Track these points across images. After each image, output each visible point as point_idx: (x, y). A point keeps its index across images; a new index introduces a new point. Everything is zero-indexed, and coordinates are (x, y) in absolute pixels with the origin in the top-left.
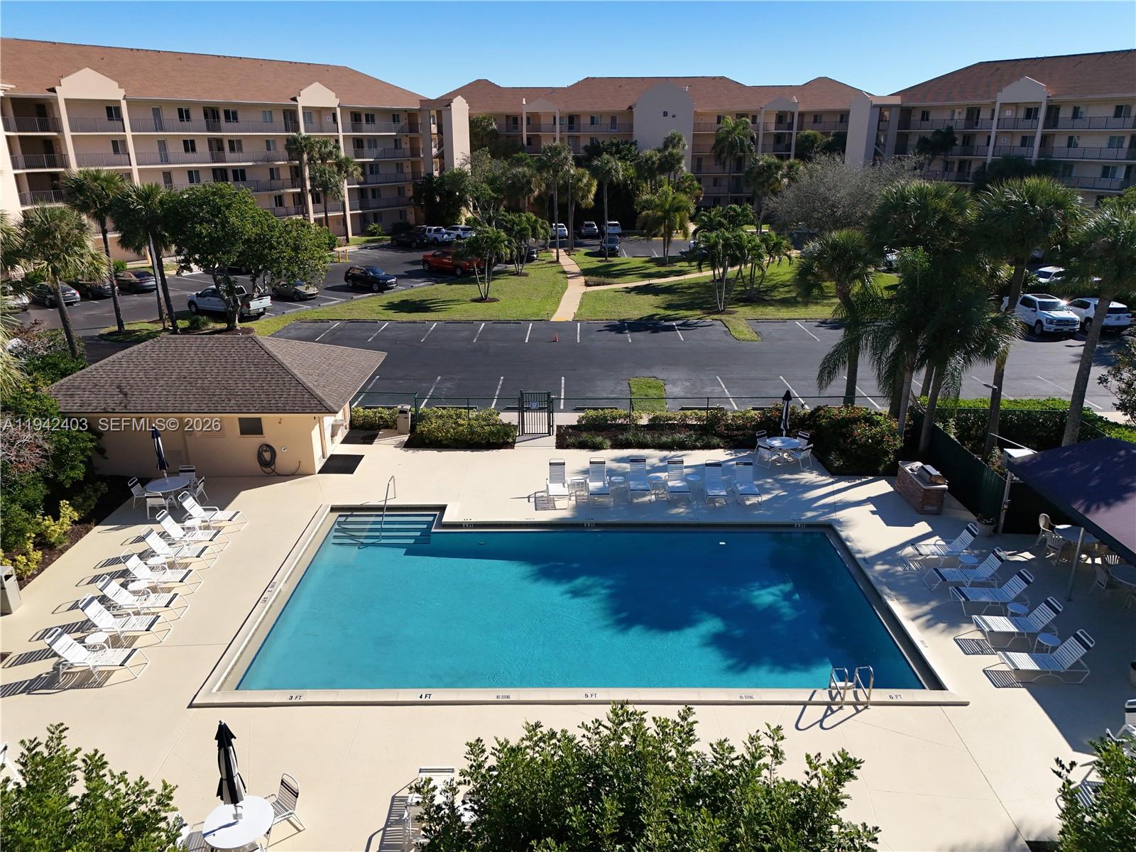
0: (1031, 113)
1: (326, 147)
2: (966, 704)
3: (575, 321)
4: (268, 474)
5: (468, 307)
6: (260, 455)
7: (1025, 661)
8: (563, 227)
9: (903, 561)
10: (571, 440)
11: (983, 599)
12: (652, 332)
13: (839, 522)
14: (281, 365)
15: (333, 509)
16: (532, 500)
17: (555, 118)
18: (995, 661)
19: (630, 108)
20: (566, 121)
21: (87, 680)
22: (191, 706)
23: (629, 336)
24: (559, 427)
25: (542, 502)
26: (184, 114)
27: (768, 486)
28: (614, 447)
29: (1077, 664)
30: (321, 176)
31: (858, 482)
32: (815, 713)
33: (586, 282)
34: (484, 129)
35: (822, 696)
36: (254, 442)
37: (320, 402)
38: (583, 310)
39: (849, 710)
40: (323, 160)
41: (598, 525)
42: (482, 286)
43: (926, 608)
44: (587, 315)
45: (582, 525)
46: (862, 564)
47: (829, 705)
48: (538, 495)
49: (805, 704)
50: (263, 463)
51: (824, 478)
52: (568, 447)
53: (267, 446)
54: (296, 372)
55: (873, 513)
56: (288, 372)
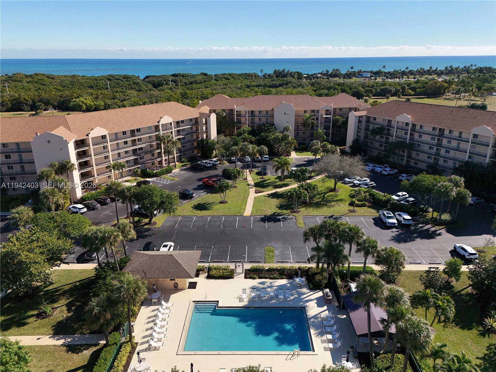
0: (407, 124)
1: (169, 138)
2: (317, 355)
3: (251, 216)
4: (176, 289)
5: (218, 207)
6: (174, 285)
7: (331, 345)
8: (248, 158)
9: (317, 318)
10: (248, 276)
11: (328, 330)
12: (274, 222)
13: (307, 306)
14: (179, 264)
15: (194, 302)
16: (238, 298)
17: (246, 111)
18: (326, 345)
19: (273, 109)
20: (250, 113)
21: (156, 349)
22: (177, 355)
23: (267, 224)
24: (245, 270)
25: (241, 300)
26: (124, 133)
27: (294, 294)
28: (259, 278)
29: (340, 346)
30: (168, 149)
31: (315, 292)
32: (290, 356)
33: (255, 191)
34: (221, 116)
35: (292, 353)
36: (173, 282)
37: (190, 275)
38: (254, 209)
39: (296, 356)
40: (168, 142)
41: (253, 307)
42: (222, 194)
43: (318, 331)
44: (255, 212)
45: (249, 307)
46: (308, 319)
47: (293, 355)
48: (240, 297)
49: (288, 355)
50: (175, 287)
51: (308, 290)
52: (247, 278)
53: (176, 283)
54: (183, 266)
55: (316, 303)
56: (181, 266)
